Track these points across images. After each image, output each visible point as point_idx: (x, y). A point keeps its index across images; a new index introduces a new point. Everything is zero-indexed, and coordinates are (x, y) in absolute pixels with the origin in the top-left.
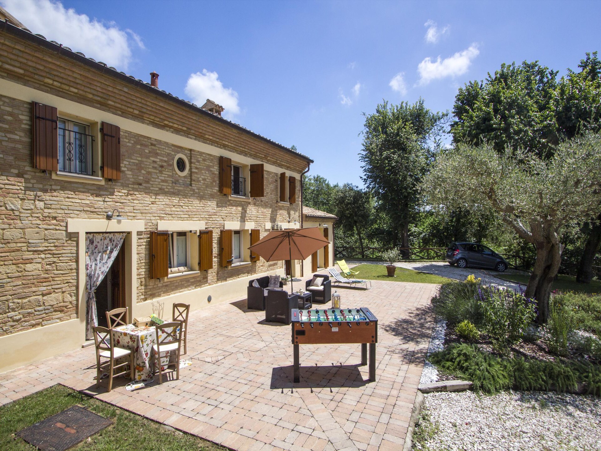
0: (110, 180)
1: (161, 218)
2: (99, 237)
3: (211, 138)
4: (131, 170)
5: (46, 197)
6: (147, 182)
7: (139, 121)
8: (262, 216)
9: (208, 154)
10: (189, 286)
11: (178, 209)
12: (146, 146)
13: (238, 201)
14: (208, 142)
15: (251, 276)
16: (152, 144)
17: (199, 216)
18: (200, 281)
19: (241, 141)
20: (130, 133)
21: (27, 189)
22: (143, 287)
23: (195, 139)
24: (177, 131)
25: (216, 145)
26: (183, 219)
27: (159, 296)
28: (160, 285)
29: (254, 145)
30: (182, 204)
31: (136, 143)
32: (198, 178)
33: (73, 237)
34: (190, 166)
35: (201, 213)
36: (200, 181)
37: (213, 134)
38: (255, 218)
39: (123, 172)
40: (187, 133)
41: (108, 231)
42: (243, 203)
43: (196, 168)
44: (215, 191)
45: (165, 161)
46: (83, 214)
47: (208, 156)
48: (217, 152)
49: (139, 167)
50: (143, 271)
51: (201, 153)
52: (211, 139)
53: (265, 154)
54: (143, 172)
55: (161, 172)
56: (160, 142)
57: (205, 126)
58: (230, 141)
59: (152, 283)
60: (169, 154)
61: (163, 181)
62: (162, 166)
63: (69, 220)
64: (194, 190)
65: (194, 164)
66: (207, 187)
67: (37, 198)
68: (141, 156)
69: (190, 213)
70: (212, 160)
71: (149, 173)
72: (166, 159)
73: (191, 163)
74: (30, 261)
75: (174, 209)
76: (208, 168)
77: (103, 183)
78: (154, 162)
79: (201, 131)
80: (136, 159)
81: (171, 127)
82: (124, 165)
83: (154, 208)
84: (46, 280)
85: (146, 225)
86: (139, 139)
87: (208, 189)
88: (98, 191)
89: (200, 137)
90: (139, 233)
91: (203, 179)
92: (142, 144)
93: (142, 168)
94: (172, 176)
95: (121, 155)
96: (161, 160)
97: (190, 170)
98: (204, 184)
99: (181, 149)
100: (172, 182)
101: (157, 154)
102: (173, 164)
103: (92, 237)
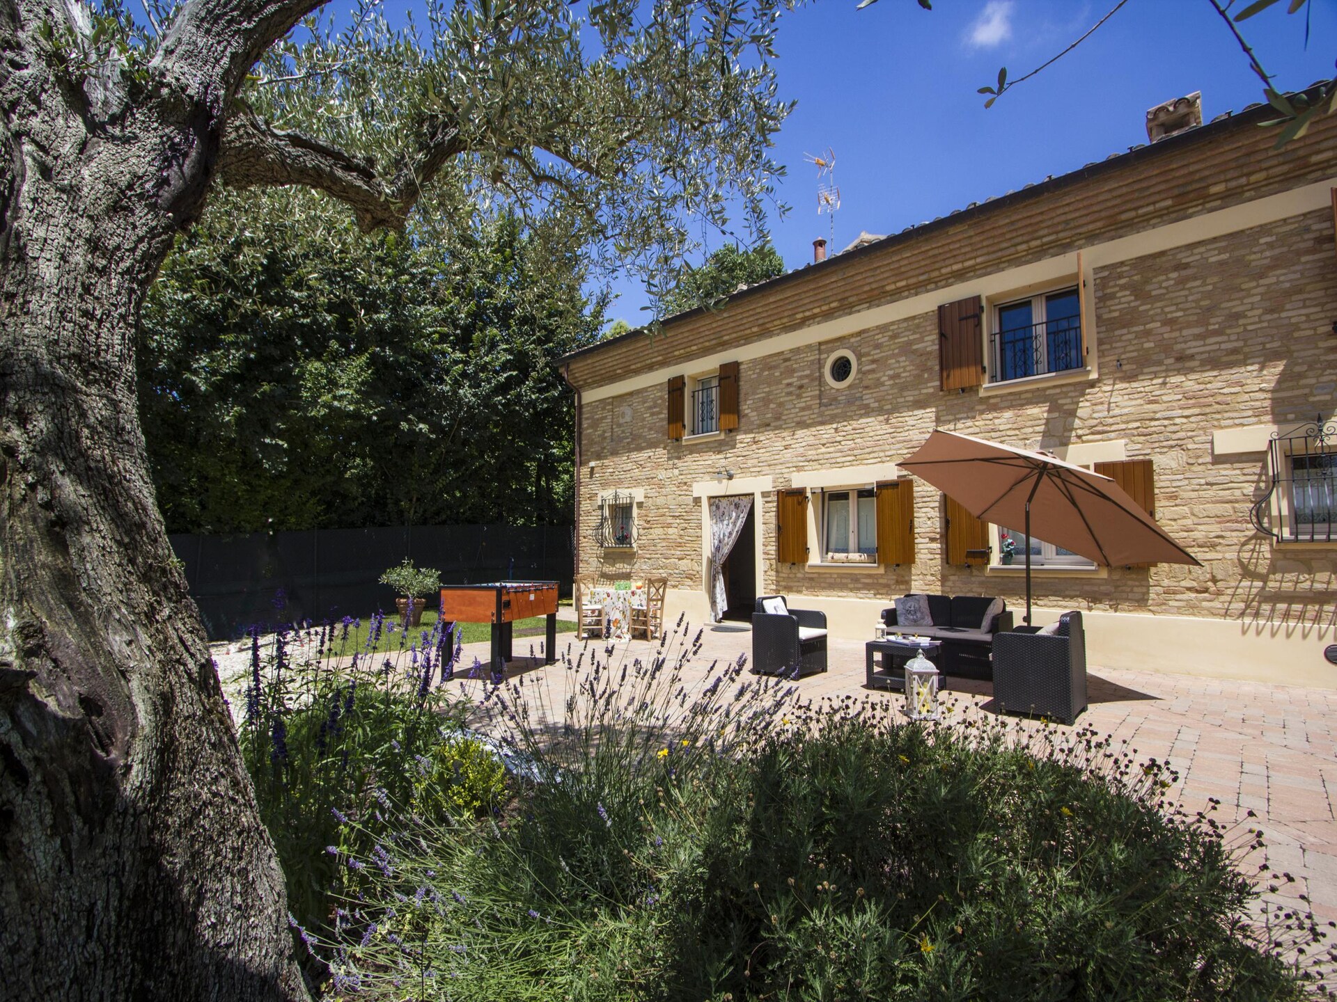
0: (730, 431)
1: (799, 469)
2: (724, 502)
3: (903, 283)
4: (756, 409)
5: (679, 463)
6: (778, 419)
7: (766, 338)
8: (1197, 411)
9: (906, 320)
10: (859, 589)
11: (832, 449)
12: (775, 367)
13: (1026, 392)
14: (906, 293)
15: (1111, 613)
16: (786, 360)
17: (882, 454)
18: (887, 586)
19: (1003, 234)
20: (754, 361)
21: (669, 459)
22: (773, 573)
23: (868, 308)
24: (828, 315)
25: (933, 286)
26: (841, 465)
27: (799, 592)
28: (799, 575)
29: (1071, 208)
30: (838, 439)
31: (762, 370)
32: (878, 379)
33: (697, 500)
34: (860, 363)
35: (887, 447)
36: (883, 384)
37: (899, 275)
38: (1138, 424)
39: (746, 415)
40: (846, 308)
41: (728, 493)
42: (1048, 392)
43: (873, 361)
44: (931, 390)
45: (807, 376)
46: (707, 477)
47: (905, 325)
48: (928, 302)
49: (766, 401)
50: (772, 549)
51: (883, 328)
52: (907, 286)
53: (1176, 192)
54: (772, 406)
55: (799, 396)
56: (797, 351)
57: (869, 274)
58: (960, 258)
59: (785, 569)
60: (812, 362)
61: (803, 409)
62: (801, 387)
63: (695, 485)
64: (867, 406)
65: (868, 354)
66: (903, 388)
67: (674, 467)
68: (769, 385)
69: (856, 452)
70: (918, 326)
71: (781, 405)
72: (808, 372)
73: (859, 356)
74: (669, 526)
75: (823, 450)
76: (906, 349)
77: (722, 436)
78: (789, 385)
79: (867, 288)
80: (763, 391)
81: (814, 317)
82: (746, 408)
83: (788, 454)
84: (680, 545)
85: (774, 482)
86: (766, 363)
87: (905, 394)
88: (719, 447)
89: (876, 298)
90: (765, 494)
91: (891, 377)
92: (770, 368)
93: (771, 401)
94: (820, 397)
95: (742, 396)
96: (801, 378)
97: (859, 371)
98: (892, 386)
99: (840, 341)
100: (821, 405)
101: (794, 371)
102: (821, 376)
103: (714, 501)
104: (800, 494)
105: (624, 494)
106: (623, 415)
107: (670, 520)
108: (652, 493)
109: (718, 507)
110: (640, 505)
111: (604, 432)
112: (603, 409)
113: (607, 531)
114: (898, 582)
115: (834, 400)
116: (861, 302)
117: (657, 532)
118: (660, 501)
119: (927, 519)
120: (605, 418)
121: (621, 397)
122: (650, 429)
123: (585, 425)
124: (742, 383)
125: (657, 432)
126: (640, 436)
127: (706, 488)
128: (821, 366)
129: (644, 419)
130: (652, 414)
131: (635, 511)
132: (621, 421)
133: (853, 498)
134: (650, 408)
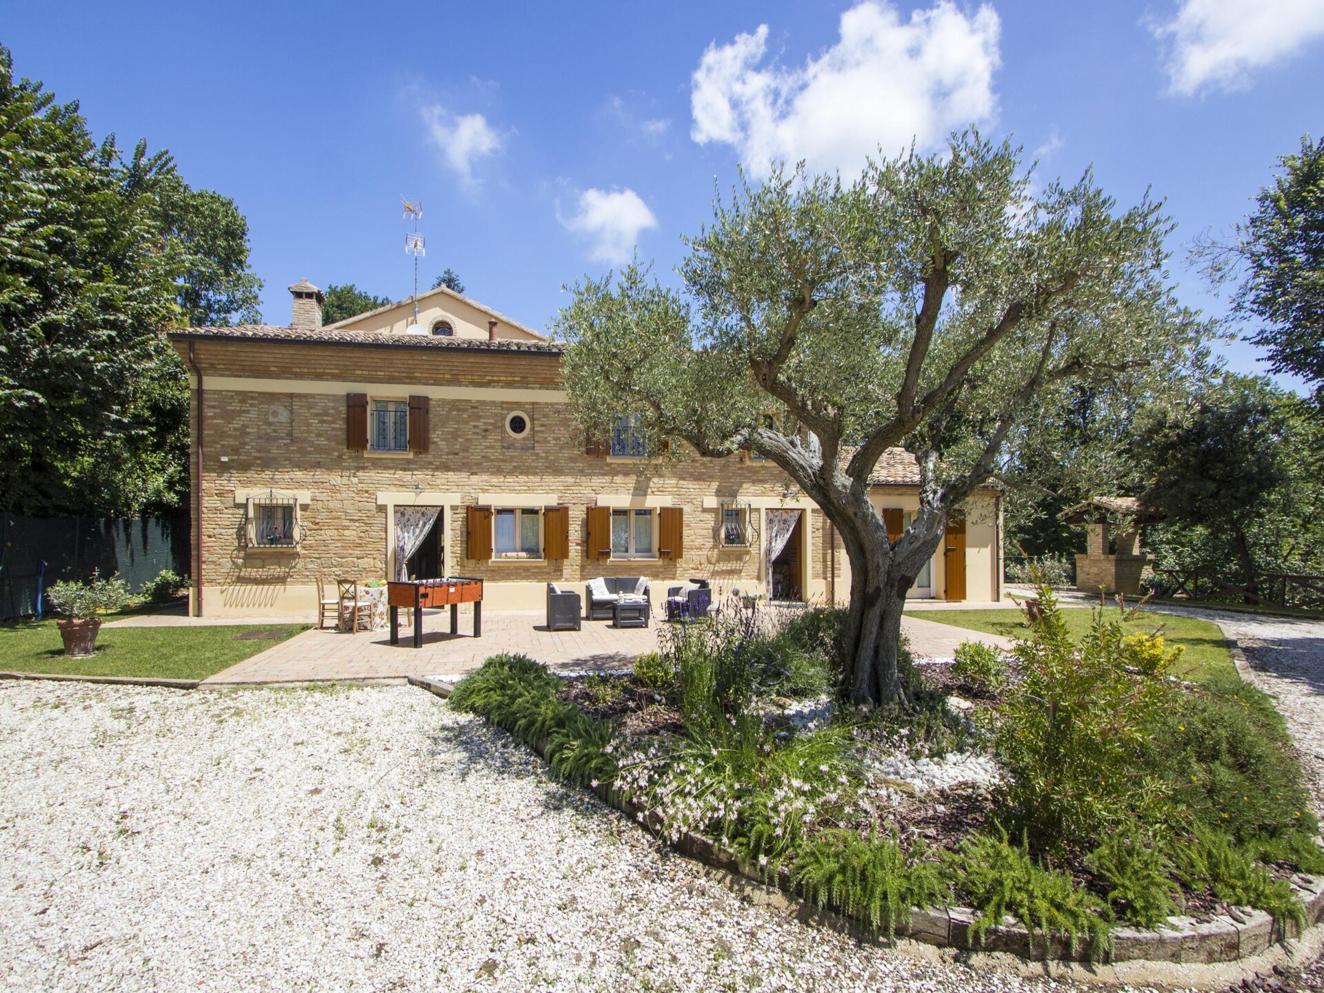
0: (420, 453)
1: (484, 491)
2: (410, 510)
4: (445, 440)
5: (360, 473)
6: (466, 451)
7: (455, 385)
9: (565, 404)
10: (529, 577)
12: (464, 410)
16: (473, 407)
17: (547, 488)
18: (548, 573)
20: (443, 400)
21: (346, 467)
24: (510, 385)
26: (519, 492)
28: (482, 569)
30: (516, 473)
31: (451, 410)
32: (545, 438)
33: (382, 509)
34: (533, 424)
35: (551, 484)
36: (549, 442)
38: (677, 489)
40: (525, 384)
41: (417, 504)
42: (641, 466)
43: (542, 425)
44: (579, 452)
45: (491, 424)
46: (392, 488)
47: (564, 407)
49: (455, 435)
50: (458, 549)
51: (551, 405)
54: (461, 440)
55: (485, 437)
56: (484, 403)
57: (547, 368)
59: (471, 564)
60: (496, 415)
61: (487, 447)
62: (486, 431)
63: (379, 494)
64: (537, 455)
65: (538, 419)
66: (562, 447)
67: (352, 475)
68: (458, 423)
69: (529, 484)
71: (469, 440)
72: (492, 421)
73: (532, 419)
74: (346, 528)
75: (504, 479)
76: (564, 422)
77: (412, 456)
78: (475, 427)
79: (543, 376)
80: (451, 427)
81: (500, 382)
82: (435, 436)
83: (475, 479)
84: (360, 545)
85: (462, 498)
86: (455, 405)
87: (563, 451)
88: (406, 465)
89: (547, 383)
90: (454, 508)
91: (555, 439)
92: (459, 410)
93: (459, 436)
94: (502, 440)
95: (431, 426)
96: (486, 424)
97: (532, 429)
98: (556, 445)
99: (518, 405)
100: (503, 447)
101: (480, 417)
102: (503, 426)
103: (401, 510)
104: (486, 510)
105: (283, 496)
106: (275, 414)
107: (346, 523)
108: (324, 497)
109: (403, 514)
110: (305, 507)
111: (245, 427)
112: (243, 401)
113: (252, 531)
114: (555, 571)
115: (510, 446)
116: (535, 383)
117: (329, 534)
118: (334, 504)
119: (575, 532)
120: (248, 412)
121: (271, 397)
122: (319, 435)
123: (208, 413)
124: (431, 416)
125: (328, 439)
126: (304, 440)
127: (390, 497)
128: (504, 419)
129: (309, 425)
130: (322, 422)
131: (299, 513)
132: (271, 419)
133: (518, 513)
134: (317, 415)
